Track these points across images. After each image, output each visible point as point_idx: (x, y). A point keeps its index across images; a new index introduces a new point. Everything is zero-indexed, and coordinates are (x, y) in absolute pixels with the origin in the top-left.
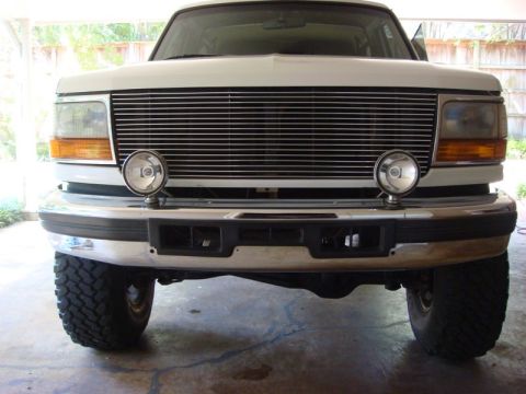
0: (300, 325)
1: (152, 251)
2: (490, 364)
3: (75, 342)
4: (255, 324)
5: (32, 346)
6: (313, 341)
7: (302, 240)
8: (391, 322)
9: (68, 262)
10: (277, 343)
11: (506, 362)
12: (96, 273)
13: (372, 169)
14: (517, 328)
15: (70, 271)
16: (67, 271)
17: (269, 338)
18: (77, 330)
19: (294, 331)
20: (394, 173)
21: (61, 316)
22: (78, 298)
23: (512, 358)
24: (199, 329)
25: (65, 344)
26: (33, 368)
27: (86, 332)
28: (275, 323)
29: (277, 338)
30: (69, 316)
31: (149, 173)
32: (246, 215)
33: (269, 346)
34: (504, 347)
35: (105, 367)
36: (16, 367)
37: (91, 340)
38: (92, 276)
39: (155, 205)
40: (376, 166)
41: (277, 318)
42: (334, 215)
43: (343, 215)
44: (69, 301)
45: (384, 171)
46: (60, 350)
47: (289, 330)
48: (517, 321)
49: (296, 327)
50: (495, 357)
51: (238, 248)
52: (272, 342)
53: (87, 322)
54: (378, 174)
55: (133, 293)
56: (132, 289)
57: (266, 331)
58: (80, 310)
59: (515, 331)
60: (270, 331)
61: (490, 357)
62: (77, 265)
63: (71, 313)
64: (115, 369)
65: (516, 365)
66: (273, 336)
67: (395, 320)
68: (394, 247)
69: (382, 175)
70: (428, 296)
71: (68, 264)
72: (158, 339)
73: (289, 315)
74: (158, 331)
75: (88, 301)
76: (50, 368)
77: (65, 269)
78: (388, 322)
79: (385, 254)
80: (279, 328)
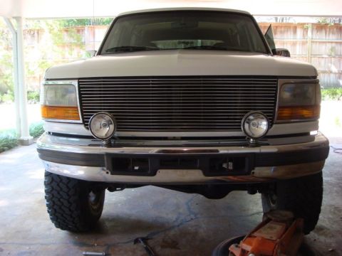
0: (196, 215)
1: (107, 173)
2: (312, 239)
3: (57, 227)
4: (167, 214)
5: (30, 230)
6: (203, 226)
7: (198, 165)
8: (252, 213)
9: (52, 178)
10: (181, 227)
11: (322, 239)
12: (70, 185)
13: (240, 122)
14: (331, 216)
15: (54, 184)
16: (52, 185)
17: (176, 224)
18: (59, 220)
19: (192, 219)
20: (253, 125)
21: (49, 212)
22: (59, 200)
23: (326, 236)
24: (133, 218)
25: (51, 229)
26: (32, 244)
27: (64, 221)
28: (180, 214)
29: (181, 224)
30: (54, 212)
31: (105, 126)
32: (164, 151)
33: (176, 229)
34: (321, 229)
35: (76, 244)
36: (22, 244)
37: (67, 226)
38: (68, 187)
39: (109, 145)
40: (243, 121)
41: (181, 211)
42: (217, 151)
43: (223, 151)
44: (54, 202)
45: (248, 123)
46: (48, 233)
47: (189, 218)
48: (330, 212)
49: (193, 216)
50: (316, 235)
51: (159, 170)
52: (178, 226)
53: (64, 215)
54: (244, 124)
55: (92, 197)
56: (91, 194)
57: (174, 219)
58: (60, 208)
59: (329, 218)
60: (177, 219)
61: (312, 235)
62: (59, 180)
63: (55, 210)
64: (82, 244)
65: (328, 240)
66: (179, 222)
67: (255, 211)
68: (254, 169)
69: (246, 125)
70: (275, 197)
71: (53, 180)
72: (108, 224)
73: (189, 208)
74: (107, 219)
75: (66, 203)
76: (42, 244)
77: (51, 182)
78: (250, 212)
79: (248, 173)
80: (182, 217)
